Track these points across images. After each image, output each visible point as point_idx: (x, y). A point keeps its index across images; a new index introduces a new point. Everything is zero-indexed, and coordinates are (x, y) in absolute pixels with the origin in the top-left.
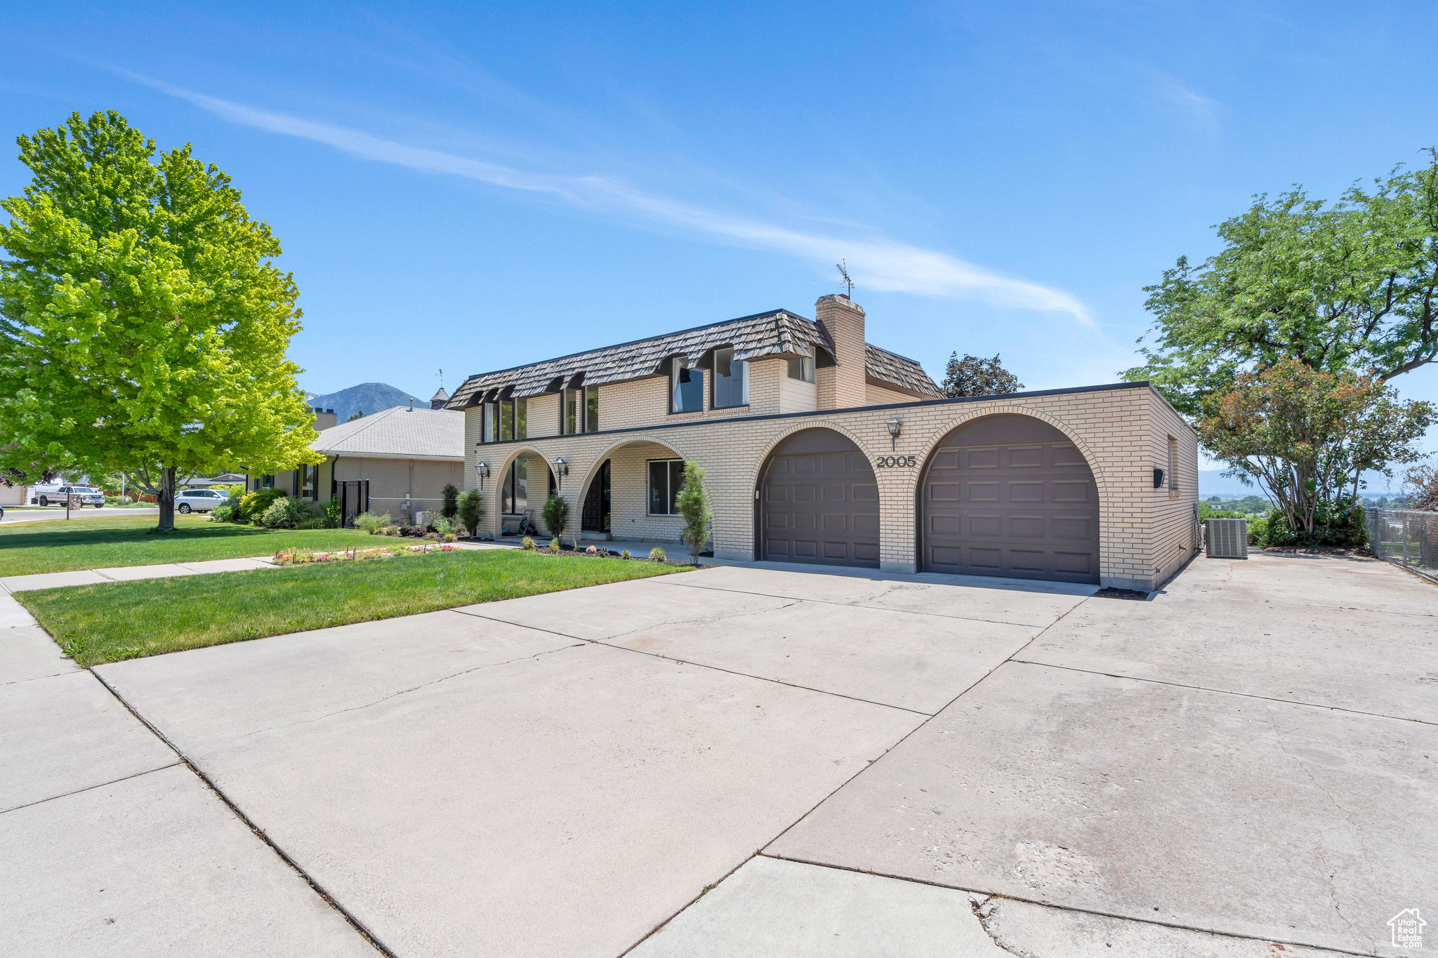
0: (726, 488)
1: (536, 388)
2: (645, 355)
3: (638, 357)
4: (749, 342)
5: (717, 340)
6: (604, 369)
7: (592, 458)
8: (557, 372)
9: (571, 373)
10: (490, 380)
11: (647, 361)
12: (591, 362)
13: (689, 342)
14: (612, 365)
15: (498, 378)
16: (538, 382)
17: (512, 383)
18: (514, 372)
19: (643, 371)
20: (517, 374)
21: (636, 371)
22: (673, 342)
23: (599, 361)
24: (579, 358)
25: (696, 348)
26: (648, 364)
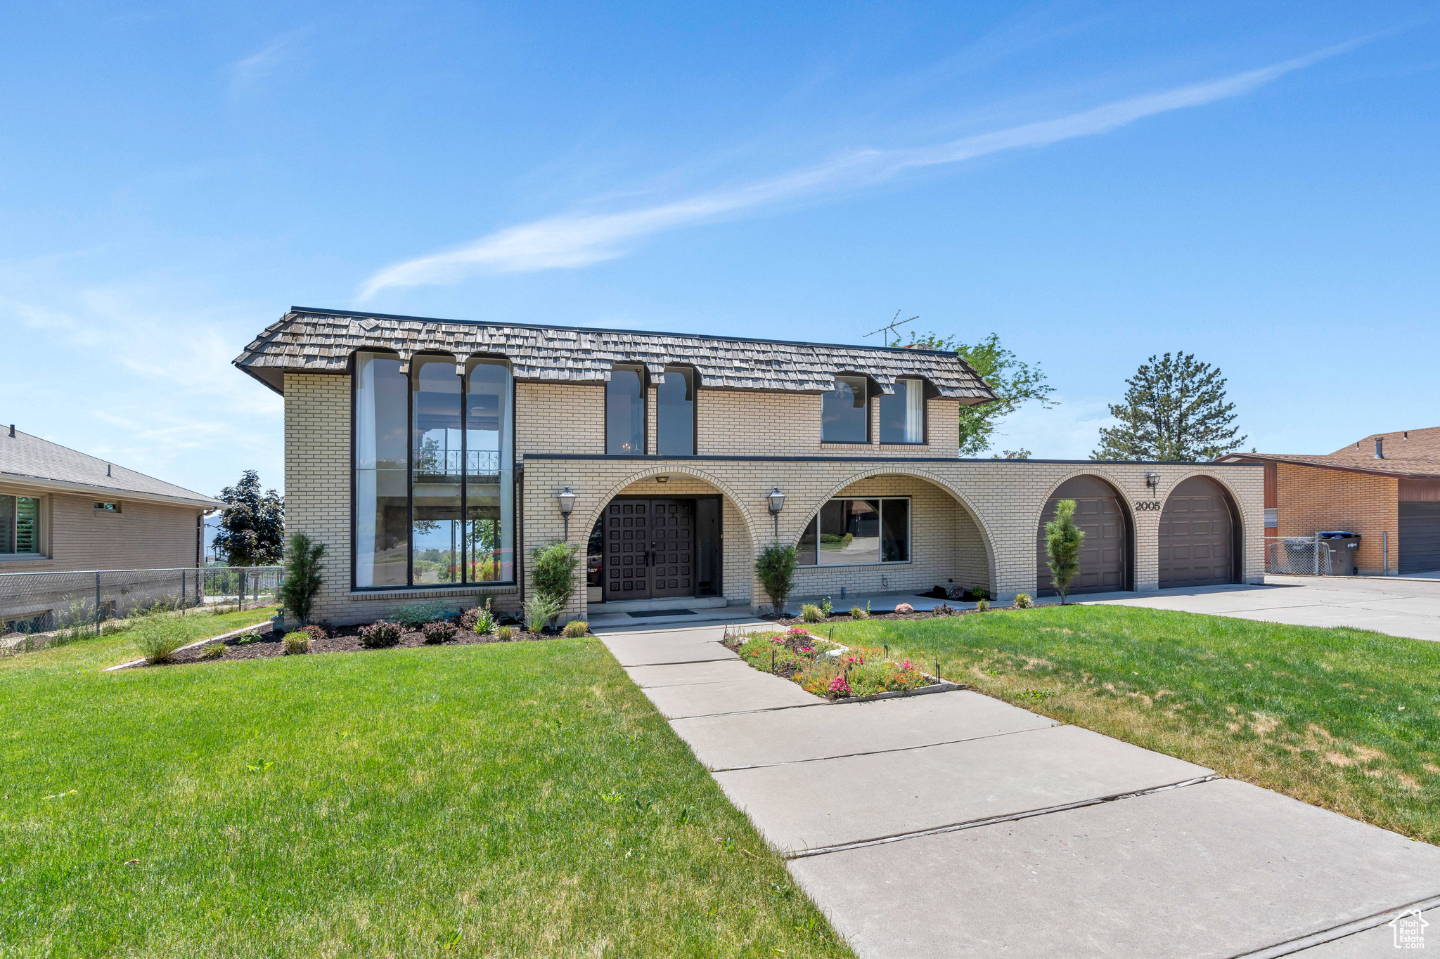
0: (1011, 528)
1: (579, 370)
2: (799, 363)
3: (786, 363)
4: (947, 380)
5: (901, 368)
6: (731, 368)
7: (823, 491)
8: (617, 353)
9: (656, 360)
10: (394, 330)
11: (811, 372)
12: (690, 352)
13: (861, 362)
14: (744, 365)
15: (424, 331)
16: (575, 360)
17: (492, 350)
18: (474, 330)
19: (815, 384)
20: (491, 336)
21: (801, 382)
22: (833, 356)
23: (708, 353)
24: (655, 340)
25: (879, 372)
26: (817, 377)
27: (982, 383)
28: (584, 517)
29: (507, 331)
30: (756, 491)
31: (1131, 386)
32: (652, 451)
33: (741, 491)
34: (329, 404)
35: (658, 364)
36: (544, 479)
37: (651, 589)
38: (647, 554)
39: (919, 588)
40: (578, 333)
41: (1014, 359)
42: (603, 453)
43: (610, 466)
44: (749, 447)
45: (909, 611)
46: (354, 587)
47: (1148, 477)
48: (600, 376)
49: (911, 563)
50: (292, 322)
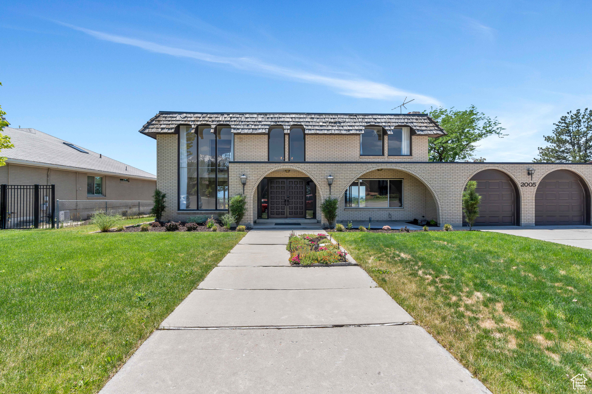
0: (448, 194)
1: (256, 129)
2: (349, 122)
3: (343, 123)
4: (420, 127)
5: (397, 123)
6: (318, 126)
7: (353, 176)
8: (272, 122)
9: (287, 124)
10: (191, 117)
11: (354, 126)
12: (301, 120)
13: (378, 120)
14: (324, 124)
15: (202, 117)
16: (255, 125)
17: (225, 123)
18: (219, 116)
19: (355, 131)
20: (225, 118)
21: (349, 130)
22: (365, 118)
23: (309, 120)
24: (288, 116)
25: (387, 124)
26: (356, 128)
27: (439, 128)
28: (251, 185)
29: (231, 115)
30: (322, 176)
31: (556, 127)
32: (287, 160)
33: (316, 176)
34: (170, 144)
35: (288, 125)
36: (236, 171)
37: (287, 214)
38: (285, 201)
39: (408, 219)
40: (258, 115)
41: (484, 116)
42: (267, 161)
43: (262, 166)
44: (327, 158)
45: (388, 229)
46: (179, 209)
47: (528, 170)
48: (264, 131)
49: (403, 208)
50: (159, 116)
